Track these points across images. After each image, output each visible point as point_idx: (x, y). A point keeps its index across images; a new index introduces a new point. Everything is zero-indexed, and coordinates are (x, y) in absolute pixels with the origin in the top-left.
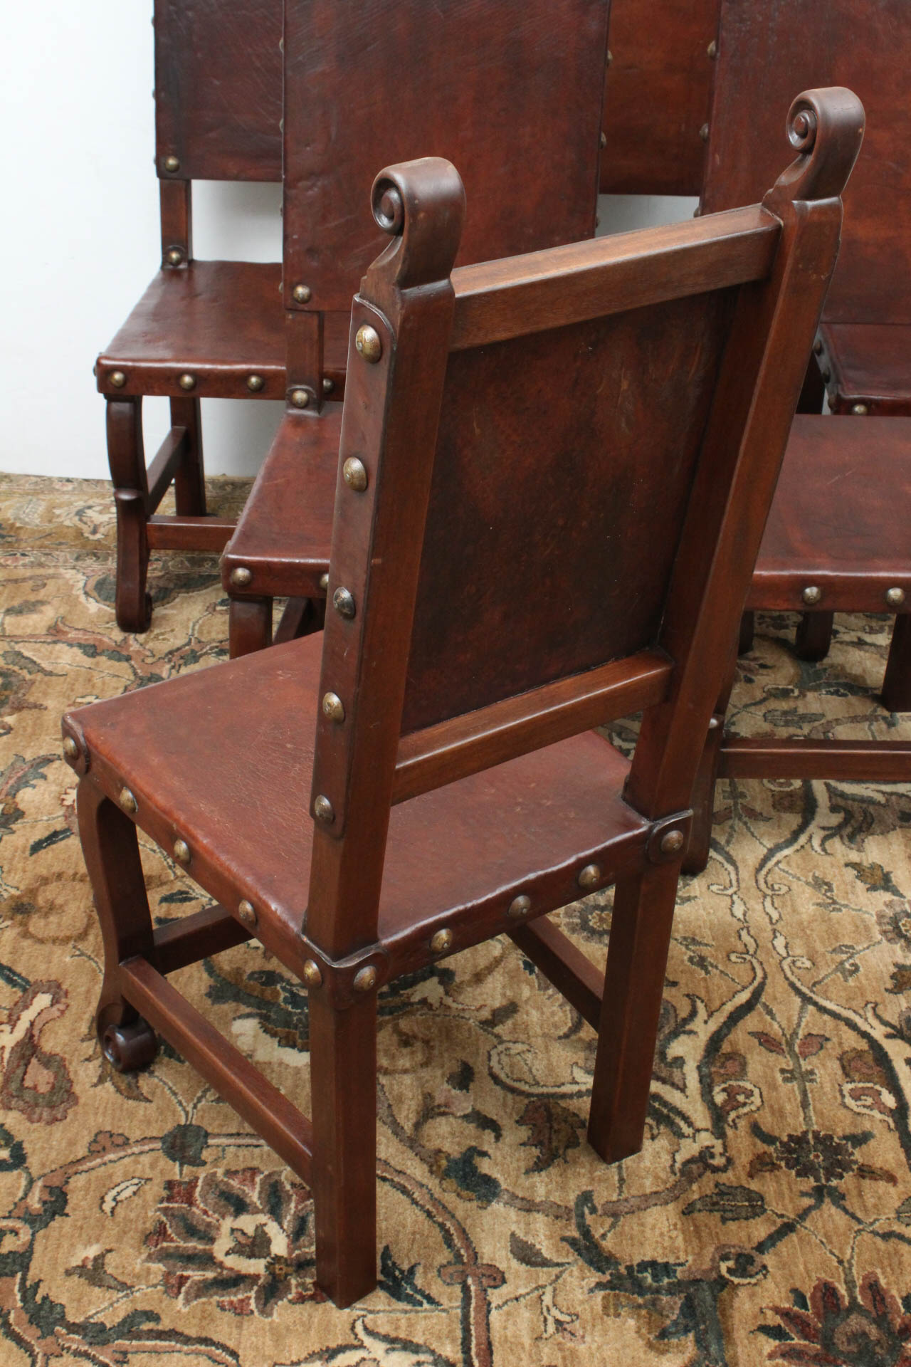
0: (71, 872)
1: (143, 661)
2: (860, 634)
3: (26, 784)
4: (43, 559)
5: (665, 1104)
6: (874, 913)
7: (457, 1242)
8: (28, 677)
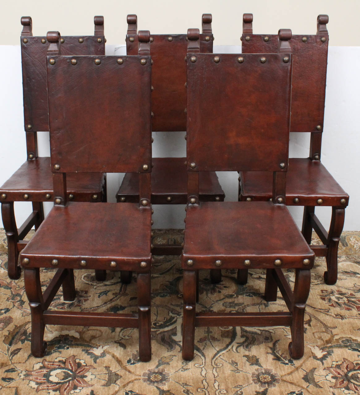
1: (15, 289)
2: (260, 275)
6: (251, 373)
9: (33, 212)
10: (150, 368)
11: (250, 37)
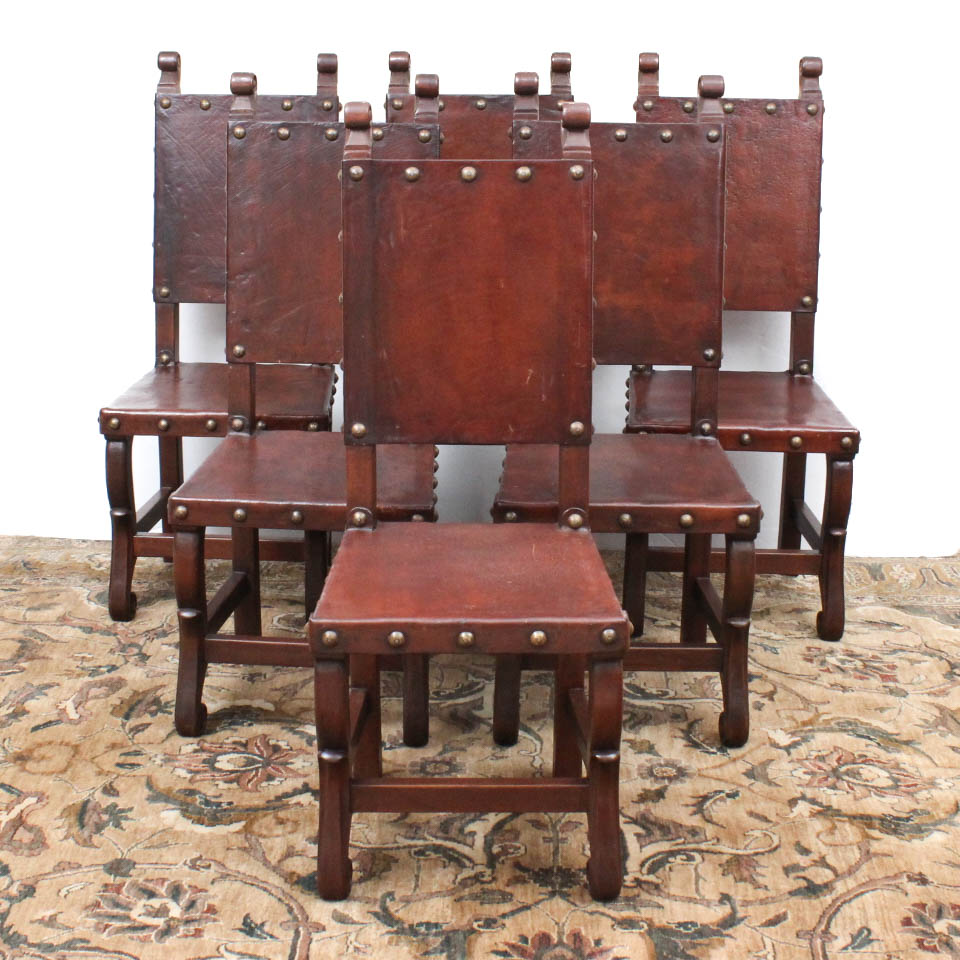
0: (59, 741)
1: (126, 636)
3: (33, 698)
4: (59, 581)
5: (458, 853)
6: (636, 765)
7: (296, 911)
8: (40, 643)
9: (162, 490)
10: (426, 756)
11: (654, 103)
